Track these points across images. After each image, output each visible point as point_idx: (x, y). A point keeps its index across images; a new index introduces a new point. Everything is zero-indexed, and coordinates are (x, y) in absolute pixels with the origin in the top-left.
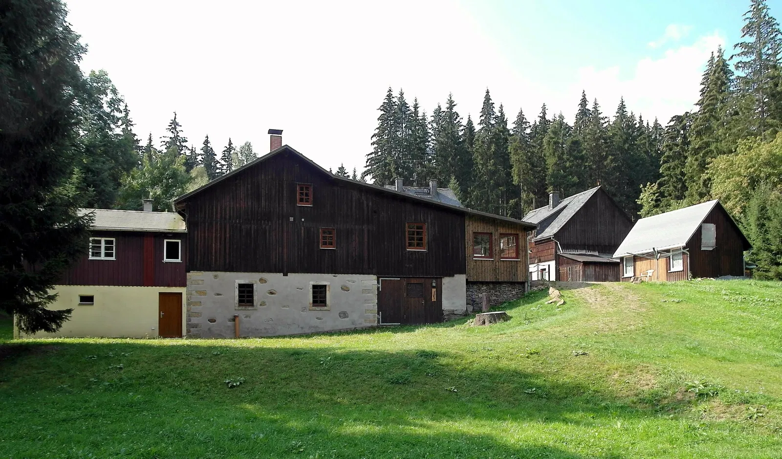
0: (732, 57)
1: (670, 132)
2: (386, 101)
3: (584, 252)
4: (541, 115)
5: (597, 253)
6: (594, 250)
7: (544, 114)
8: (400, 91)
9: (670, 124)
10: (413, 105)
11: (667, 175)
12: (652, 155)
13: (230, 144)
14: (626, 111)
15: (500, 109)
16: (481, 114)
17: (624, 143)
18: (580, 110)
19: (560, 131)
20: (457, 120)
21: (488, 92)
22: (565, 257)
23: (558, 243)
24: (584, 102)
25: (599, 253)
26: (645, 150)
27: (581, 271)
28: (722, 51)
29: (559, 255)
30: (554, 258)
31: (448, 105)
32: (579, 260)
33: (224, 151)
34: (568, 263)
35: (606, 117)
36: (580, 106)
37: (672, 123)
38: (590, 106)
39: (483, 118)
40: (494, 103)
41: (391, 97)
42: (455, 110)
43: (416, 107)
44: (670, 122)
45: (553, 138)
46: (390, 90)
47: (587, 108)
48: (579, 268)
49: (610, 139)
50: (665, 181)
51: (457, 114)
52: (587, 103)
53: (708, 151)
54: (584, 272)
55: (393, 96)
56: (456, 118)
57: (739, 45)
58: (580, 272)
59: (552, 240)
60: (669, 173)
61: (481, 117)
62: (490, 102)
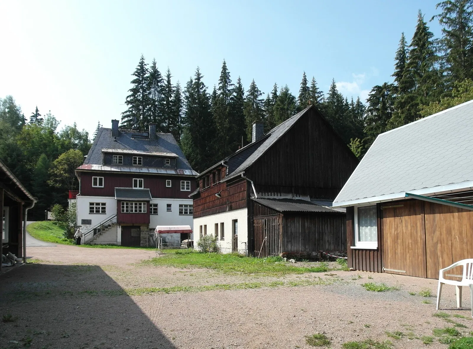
0: (433, 18)
1: (372, 100)
2: (139, 68)
3: (289, 197)
4: (273, 92)
5: (308, 199)
6: (304, 194)
7: (276, 91)
8: (153, 61)
9: (371, 94)
10: (166, 75)
11: (371, 135)
12: (356, 124)
13: (37, 110)
14: (336, 90)
15: (238, 81)
16: (219, 82)
17: (336, 114)
18: (302, 87)
19: (286, 100)
20: (203, 89)
21: (225, 63)
22: (260, 204)
23: (252, 182)
24: (305, 82)
25: (311, 197)
26: (351, 121)
27: (281, 227)
28: (422, 16)
29: (252, 200)
30: (245, 204)
31: (196, 77)
32: (278, 209)
33: (31, 117)
34: (264, 214)
35: (322, 92)
36: (302, 84)
37: (373, 93)
38: (309, 85)
39: (221, 85)
40: (229, 73)
41: (144, 64)
42: (202, 80)
43: (169, 76)
44: (372, 91)
45: (280, 105)
46: (143, 59)
47: (307, 86)
48: (278, 222)
49: (324, 109)
50: (368, 139)
51: (203, 84)
52: (307, 82)
53: (414, 104)
54: (285, 228)
55: (145, 63)
56: (203, 87)
57: (441, 5)
58: (279, 229)
59: (244, 179)
60: (372, 132)
61: (219, 84)
62: (227, 71)
